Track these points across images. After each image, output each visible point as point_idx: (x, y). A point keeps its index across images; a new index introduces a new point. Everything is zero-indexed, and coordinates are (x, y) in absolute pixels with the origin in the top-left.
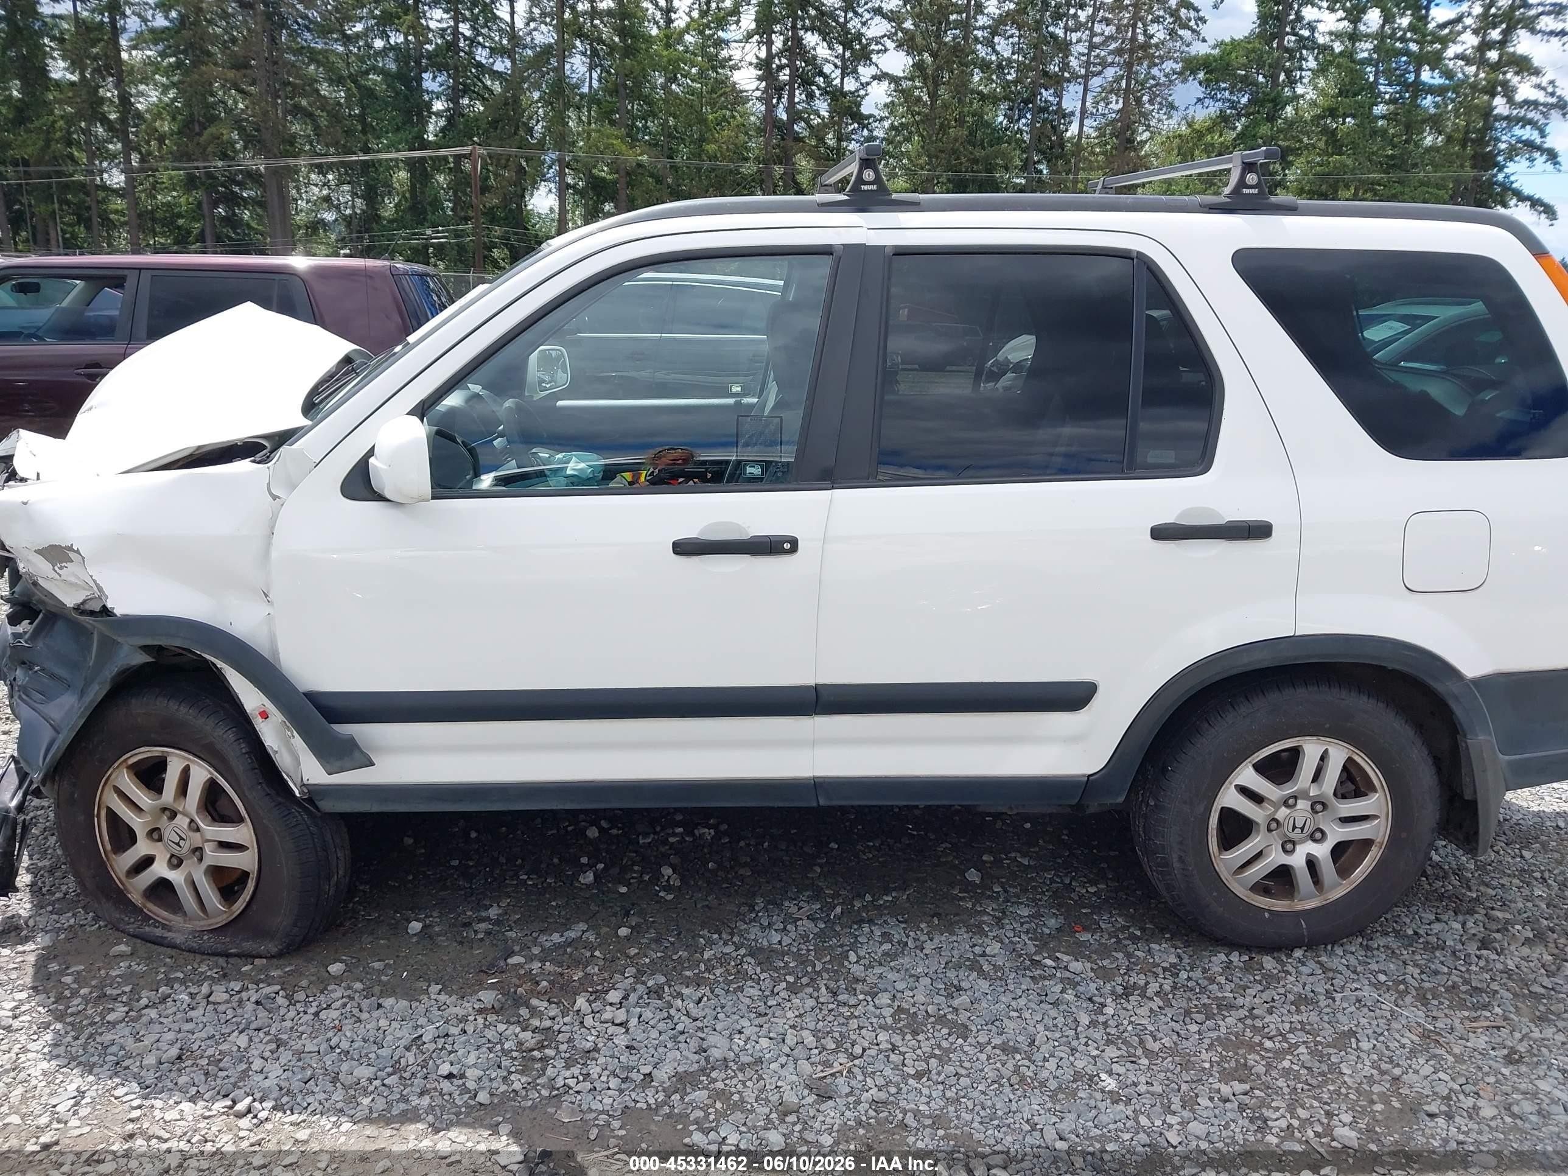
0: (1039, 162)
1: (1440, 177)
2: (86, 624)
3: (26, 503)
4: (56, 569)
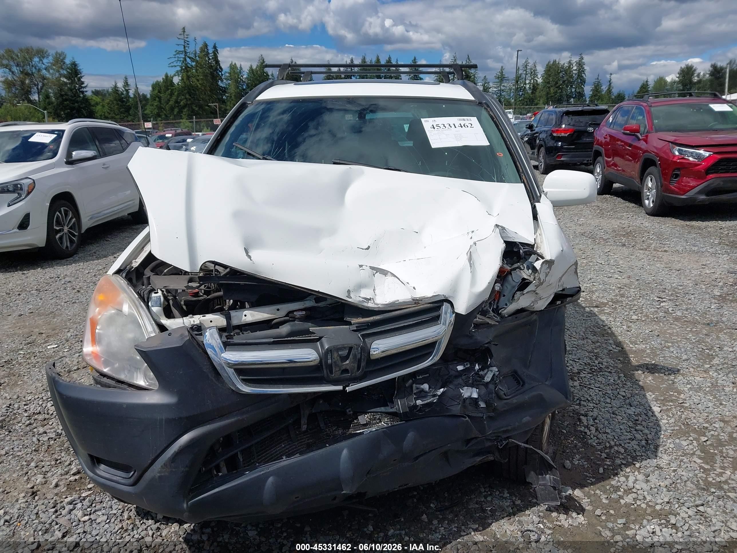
2: (536, 318)
3: (562, 250)
4: (559, 283)
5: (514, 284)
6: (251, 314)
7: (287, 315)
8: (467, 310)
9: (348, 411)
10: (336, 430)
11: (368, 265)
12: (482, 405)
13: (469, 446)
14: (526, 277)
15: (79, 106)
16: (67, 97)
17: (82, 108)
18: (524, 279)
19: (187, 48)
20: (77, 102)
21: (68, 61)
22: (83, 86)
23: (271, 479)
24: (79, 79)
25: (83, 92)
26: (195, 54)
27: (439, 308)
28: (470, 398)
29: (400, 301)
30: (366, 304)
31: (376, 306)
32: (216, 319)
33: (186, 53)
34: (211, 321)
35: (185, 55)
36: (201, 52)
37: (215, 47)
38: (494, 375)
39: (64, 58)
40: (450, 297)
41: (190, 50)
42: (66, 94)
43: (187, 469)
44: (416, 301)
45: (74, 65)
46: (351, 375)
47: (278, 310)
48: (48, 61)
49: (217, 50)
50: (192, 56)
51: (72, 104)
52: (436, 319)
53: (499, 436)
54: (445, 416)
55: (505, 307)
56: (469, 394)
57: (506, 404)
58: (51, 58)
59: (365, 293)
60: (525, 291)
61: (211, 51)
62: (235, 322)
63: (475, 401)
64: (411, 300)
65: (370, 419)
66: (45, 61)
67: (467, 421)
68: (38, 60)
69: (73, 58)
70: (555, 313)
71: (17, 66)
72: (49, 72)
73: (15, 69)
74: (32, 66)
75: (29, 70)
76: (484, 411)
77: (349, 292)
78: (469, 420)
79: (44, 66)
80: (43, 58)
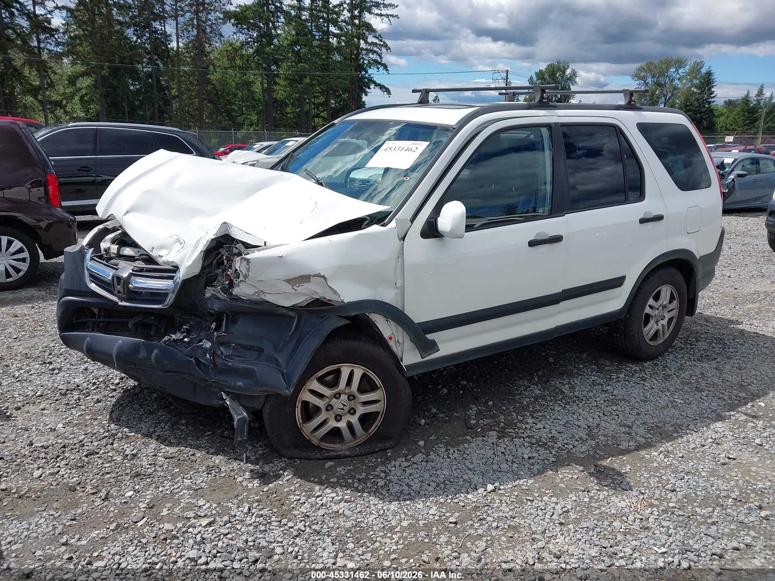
0: (156, 60)
1: (345, 75)
2: (292, 314)
3: (281, 257)
4: (295, 287)
6: (128, 250)
7: (139, 256)
12: (208, 356)
15: (701, 117)
16: (692, 108)
17: (704, 119)
20: (700, 113)
21: (703, 71)
22: (712, 95)
23: (88, 338)
24: (710, 89)
25: (709, 103)
27: (175, 272)
28: (206, 348)
31: (161, 261)
34: (114, 249)
39: (701, 68)
40: (179, 265)
42: (692, 105)
45: (709, 74)
47: (138, 252)
48: (684, 71)
51: (695, 114)
52: (171, 278)
55: (233, 289)
57: (223, 363)
58: (687, 67)
59: (161, 252)
62: (121, 253)
63: (205, 351)
66: (681, 71)
67: (192, 361)
68: (674, 70)
69: (710, 67)
70: (323, 319)
71: (652, 78)
72: (682, 82)
73: (649, 80)
74: (667, 76)
75: (662, 81)
76: (206, 360)
77: (153, 248)
78: (194, 361)
79: (678, 76)
80: (680, 67)
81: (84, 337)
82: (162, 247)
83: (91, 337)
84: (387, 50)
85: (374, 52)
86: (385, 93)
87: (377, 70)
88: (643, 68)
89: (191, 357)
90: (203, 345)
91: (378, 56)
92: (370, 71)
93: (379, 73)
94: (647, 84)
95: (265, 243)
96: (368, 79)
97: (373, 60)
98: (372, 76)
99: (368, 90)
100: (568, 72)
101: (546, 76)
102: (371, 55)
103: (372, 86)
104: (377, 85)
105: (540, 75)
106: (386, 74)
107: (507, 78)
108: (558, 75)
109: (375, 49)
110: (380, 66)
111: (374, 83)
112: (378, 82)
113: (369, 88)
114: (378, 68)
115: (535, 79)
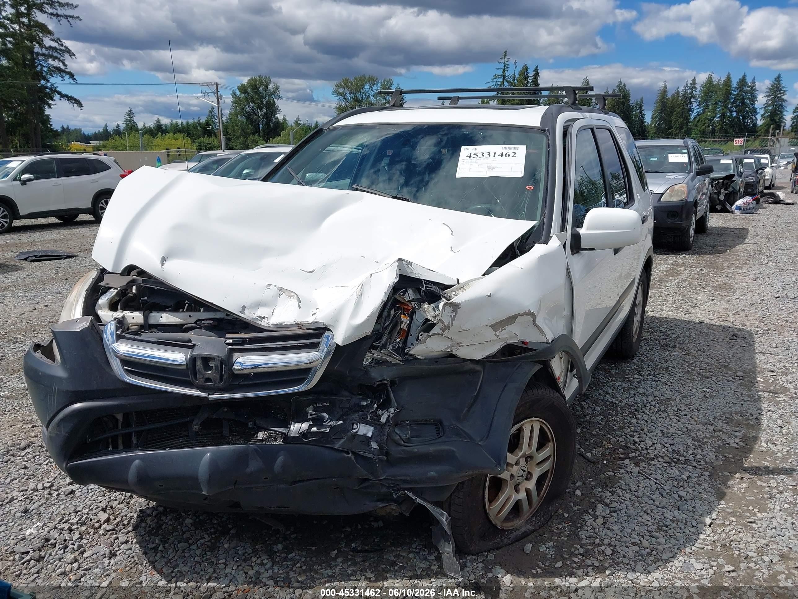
2: (478, 368)
3: (490, 296)
4: (498, 333)
5: (418, 323)
6: (166, 317)
7: (195, 323)
8: (343, 341)
9: (249, 423)
10: (238, 440)
11: (278, 285)
12: (374, 445)
13: (362, 486)
14: (429, 318)
18: (427, 320)
19: (506, 72)
21: (394, 88)
23: (137, 462)
26: (514, 78)
27: (319, 336)
28: (365, 436)
29: (286, 323)
30: (259, 322)
31: (268, 325)
32: (137, 316)
33: (504, 76)
34: (133, 318)
35: (504, 79)
36: (520, 75)
37: (536, 70)
38: (389, 416)
39: (391, 85)
40: (330, 325)
41: (509, 73)
43: (67, 435)
44: (299, 326)
46: (214, 384)
47: (190, 316)
48: (377, 88)
49: (538, 73)
50: (511, 80)
52: (315, 346)
53: (398, 485)
54: (327, 447)
55: (412, 347)
56: (365, 432)
57: (403, 450)
58: (379, 85)
59: (261, 312)
60: (431, 333)
61: (531, 74)
62: (152, 321)
63: (366, 440)
64: (294, 323)
65: (267, 436)
66: (374, 88)
67: (350, 458)
68: (369, 87)
69: (398, 85)
70: (516, 368)
71: (350, 94)
72: (376, 98)
73: (348, 96)
74: (363, 93)
75: (359, 96)
76: (372, 451)
77: (244, 308)
78: (353, 457)
79: (373, 93)
80: (373, 85)
81: (130, 461)
82: (259, 304)
83: (141, 458)
84: (71, 56)
85: (55, 58)
86: (75, 105)
87: (61, 79)
88: (341, 85)
89: (348, 453)
90: (357, 432)
91: (61, 63)
92: (52, 80)
93: (64, 82)
94: (346, 100)
95: (458, 280)
96: (51, 89)
97: (54, 67)
98: (55, 86)
99: (51, 102)
100: (271, 86)
101: (249, 90)
102: (50, 61)
103: (57, 97)
104: (62, 96)
105: (243, 89)
106: (72, 84)
107: (218, 92)
108: (261, 89)
109: (55, 54)
110: (64, 74)
111: (59, 93)
112: (64, 92)
113: (53, 100)
114: (63, 77)
115: (238, 93)
